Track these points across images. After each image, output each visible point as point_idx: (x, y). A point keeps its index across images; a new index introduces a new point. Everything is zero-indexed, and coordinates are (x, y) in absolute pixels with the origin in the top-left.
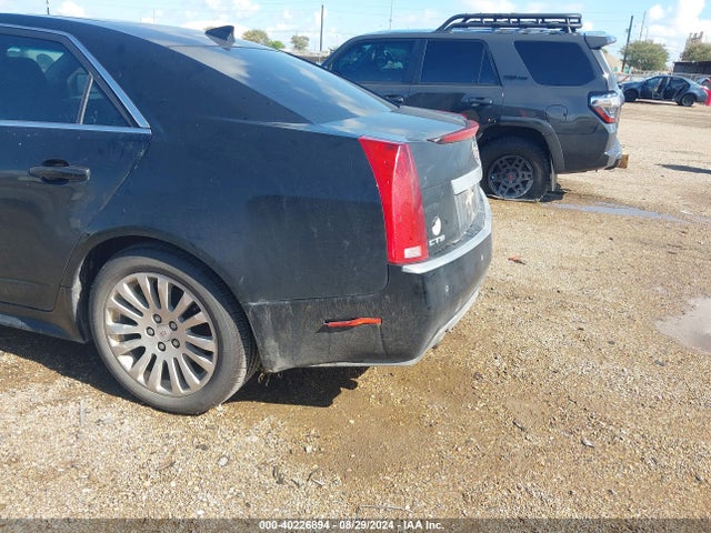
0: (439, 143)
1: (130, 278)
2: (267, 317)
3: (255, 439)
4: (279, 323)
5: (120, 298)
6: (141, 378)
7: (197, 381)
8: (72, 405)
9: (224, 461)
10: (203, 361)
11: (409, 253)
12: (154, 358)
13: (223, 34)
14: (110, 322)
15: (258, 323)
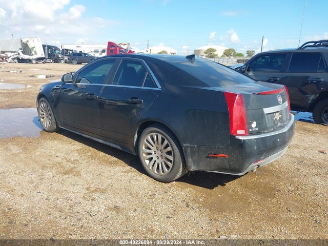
0: (258, 94)
1: (150, 134)
2: (189, 150)
3: (183, 193)
4: (193, 152)
5: (147, 141)
6: (151, 168)
7: (167, 170)
8: (130, 174)
9: (171, 197)
10: (169, 163)
11: (239, 132)
12: (155, 161)
13: (191, 58)
14: (144, 148)
15: (186, 151)
